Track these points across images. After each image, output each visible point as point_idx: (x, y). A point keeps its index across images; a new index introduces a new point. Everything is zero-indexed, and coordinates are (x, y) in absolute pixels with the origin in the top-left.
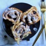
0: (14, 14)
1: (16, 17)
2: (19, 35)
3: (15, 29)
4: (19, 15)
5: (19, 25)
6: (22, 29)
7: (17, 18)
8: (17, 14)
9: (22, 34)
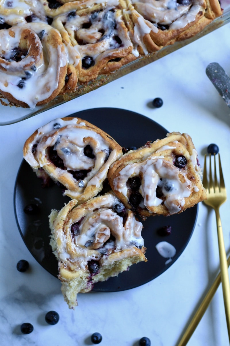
0: (81, 150)
1: (86, 167)
2: (83, 256)
3: (71, 222)
4: (106, 160)
5: (96, 206)
6: (104, 226)
7: (90, 170)
8: (96, 151)
9: (103, 254)
